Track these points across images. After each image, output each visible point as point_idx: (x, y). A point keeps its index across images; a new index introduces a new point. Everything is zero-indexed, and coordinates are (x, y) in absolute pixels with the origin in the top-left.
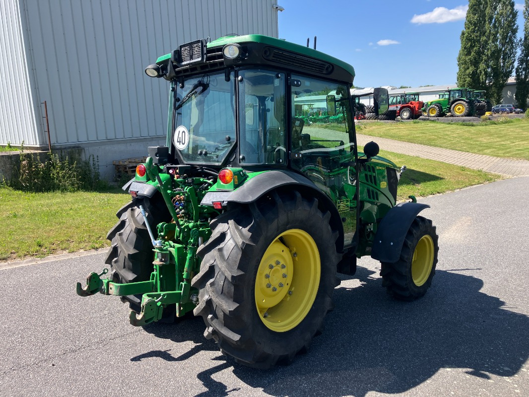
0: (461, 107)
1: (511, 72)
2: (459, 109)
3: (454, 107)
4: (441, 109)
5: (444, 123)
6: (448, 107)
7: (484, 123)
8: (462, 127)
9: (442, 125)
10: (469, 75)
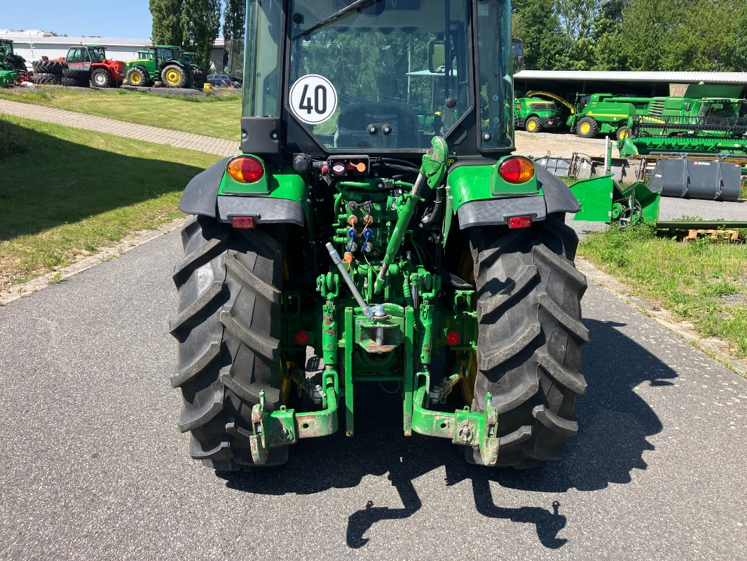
0: (175, 74)
1: (217, 31)
2: (173, 76)
3: (165, 73)
4: (146, 74)
5: (159, 96)
6: (156, 73)
7: (208, 99)
8: (185, 103)
9: (159, 100)
10: (167, 27)
